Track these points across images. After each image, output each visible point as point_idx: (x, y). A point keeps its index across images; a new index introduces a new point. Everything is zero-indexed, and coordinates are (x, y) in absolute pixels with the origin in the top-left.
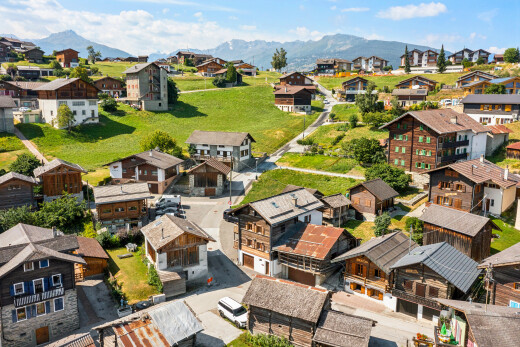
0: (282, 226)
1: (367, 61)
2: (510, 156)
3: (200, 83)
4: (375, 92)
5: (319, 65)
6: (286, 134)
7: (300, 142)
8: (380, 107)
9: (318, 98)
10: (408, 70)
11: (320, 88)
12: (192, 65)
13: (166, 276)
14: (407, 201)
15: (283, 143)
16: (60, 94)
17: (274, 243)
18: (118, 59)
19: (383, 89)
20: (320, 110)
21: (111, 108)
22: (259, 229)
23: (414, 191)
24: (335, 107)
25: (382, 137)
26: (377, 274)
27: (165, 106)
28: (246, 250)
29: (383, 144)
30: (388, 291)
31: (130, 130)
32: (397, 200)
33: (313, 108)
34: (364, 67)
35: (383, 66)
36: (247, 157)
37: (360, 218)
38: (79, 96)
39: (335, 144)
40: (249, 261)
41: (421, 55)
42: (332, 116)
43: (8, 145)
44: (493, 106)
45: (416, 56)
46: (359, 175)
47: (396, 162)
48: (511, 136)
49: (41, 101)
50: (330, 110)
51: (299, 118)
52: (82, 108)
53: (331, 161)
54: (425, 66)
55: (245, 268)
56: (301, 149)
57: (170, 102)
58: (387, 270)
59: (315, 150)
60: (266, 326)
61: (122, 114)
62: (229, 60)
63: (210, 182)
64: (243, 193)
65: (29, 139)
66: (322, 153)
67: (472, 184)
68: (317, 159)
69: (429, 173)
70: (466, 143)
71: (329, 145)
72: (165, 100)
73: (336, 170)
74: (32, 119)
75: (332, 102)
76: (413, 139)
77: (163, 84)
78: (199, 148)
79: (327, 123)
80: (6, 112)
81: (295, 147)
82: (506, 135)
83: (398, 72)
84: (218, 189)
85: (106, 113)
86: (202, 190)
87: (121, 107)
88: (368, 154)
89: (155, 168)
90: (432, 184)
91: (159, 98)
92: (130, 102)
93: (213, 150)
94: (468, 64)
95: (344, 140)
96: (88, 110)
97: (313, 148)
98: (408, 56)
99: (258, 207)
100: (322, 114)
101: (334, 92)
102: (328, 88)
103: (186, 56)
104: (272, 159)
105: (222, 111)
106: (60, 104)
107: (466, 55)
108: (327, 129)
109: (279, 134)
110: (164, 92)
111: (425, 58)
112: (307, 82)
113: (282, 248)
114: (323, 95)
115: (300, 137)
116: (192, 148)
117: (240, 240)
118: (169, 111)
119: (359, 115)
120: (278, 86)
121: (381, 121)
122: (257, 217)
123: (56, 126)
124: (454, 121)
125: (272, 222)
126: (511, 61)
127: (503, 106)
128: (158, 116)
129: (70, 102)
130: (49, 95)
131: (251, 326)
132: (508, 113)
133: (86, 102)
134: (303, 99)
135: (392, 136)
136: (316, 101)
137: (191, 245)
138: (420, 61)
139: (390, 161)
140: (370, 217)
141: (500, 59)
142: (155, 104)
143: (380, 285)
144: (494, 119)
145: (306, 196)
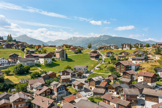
0: (97, 82)
1: (112, 46)
2: (139, 70)
3: (71, 53)
4: (114, 55)
5: (100, 48)
6: (94, 65)
7: (97, 67)
8: (115, 59)
9: (100, 56)
10: (123, 49)
11: (101, 54)
12: (68, 48)
13: (78, 90)
14: (119, 78)
15: (93, 68)
16: (45, 57)
17: (96, 85)
18: (48, 46)
19: (116, 54)
20: (101, 59)
21: (53, 60)
22: (93, 82)
23: (121, 77)
24: (105, 59)
25: (115, 66)
26: (113, 89)
27: (65, 59)
28: (91, 86)
29: (115, 68)
30: (115, 91)
31: (59, 65)
32: (117, 78)
33: (100, 59)
34: (111, 48)
35: (117, 48)
36: (87, 71)
37: (110, 81)
38: (48, 57)
39: (105, 67)
40: (91, 88)
41: (126, 45)
42: (104, 61)
43: (35, 69)
44: (138, 59)
45: (124, 45)
46: (110, 74)
47: (118, 71)
48: (140, 66)
49: (40, 59)
50: (103, 59)
51: (97, 62)
52: (48, 60)
53: (104, 71)
54: (127, 48)
55: (90, 90)
56: (98, 69)
57: (66, 58)
58: (115, 88)
59: (101, 69)
60: (96, 96)
61: (56, 61)
62: (77, 46)
63: (80, 76)
64: (87, 78)
65: (39, 67)
66: (102, 70)
67: (130, 74)
68: (101, 71)
69: (123, 73)
70: (131, 67)
71: (104, 68)
72: (65, 58)
73: (106, 73)
74: (38, 63)
75: (104, 57)
76: (120, 67)
77: (65, 54)
78: (76, 69)
79: (103, 63)
80: (34, 61)
81: (96, 69)
82: (139, 66)
83: (120, 49)
84: (82, 77)
85: (53, 61)
86: (79, 77)
87: (56, 59)
88: (112, 70)
89: (69, 73)
90: (123, 75)
91: (64, 57)
92: (57, 58)
93: (80, 69)
94: (137, 47)
95: (107, 67)
96: (49, 60)
97: (100, 69)
98: (123, 45)
99: (93, 78)
100: (102, 61)
101: (104, 55)
102: (103, 54)
103: (66, 45)
104: (92, 71)
105: (78, 60)
106: (44, 59)
107: (137, 45)
108: (103, 64)
109: (92, 65)
110: (65, 56)
111: (127, 46)
112: (98, 53)
113: (97, 85)
114: (102, 56)
115: (97, 66)
116: (75, 69)
117: (89, 85)
118: (66, 60)
119: (110, 61)
120: (91, 54)
121: (115, 62)
122: (93, 80)
123: (43, 64)
124: (128, 63)
125: (95, 81)
126: (147, 47)
127: (140, 59)
128: (64, 62)
129: (46, 59)
130: (42, 57)
131: (94, 96)
132: (141, 61)
133: (49, 59)
134: (97, 57)
135: (116, 66)
136: (100, 57)
137: (82, 85)
138: (126, 46)
139: (116, 71)
140: (112, 81)
141: (145, 46)
142: (63, 59)
143: (113, 90)
144: (138, 62)
145: (101, 77)
